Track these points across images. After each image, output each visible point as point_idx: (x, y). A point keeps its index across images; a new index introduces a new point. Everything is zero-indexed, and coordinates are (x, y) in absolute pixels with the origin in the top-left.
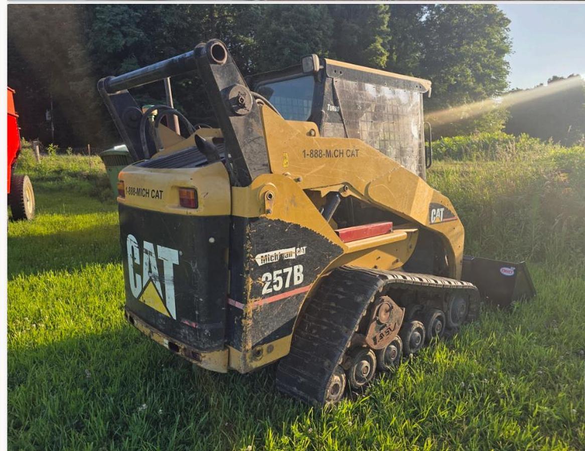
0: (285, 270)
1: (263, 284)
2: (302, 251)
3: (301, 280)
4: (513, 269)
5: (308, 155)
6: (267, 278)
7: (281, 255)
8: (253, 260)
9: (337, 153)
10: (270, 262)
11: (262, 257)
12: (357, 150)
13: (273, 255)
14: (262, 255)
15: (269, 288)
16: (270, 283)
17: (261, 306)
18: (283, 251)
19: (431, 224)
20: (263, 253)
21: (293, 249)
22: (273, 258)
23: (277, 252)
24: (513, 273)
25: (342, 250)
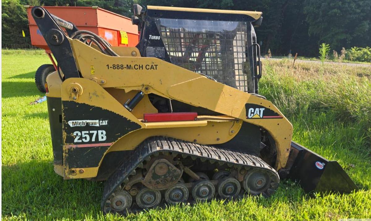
0: (91, 132)
1: (74, 137)
2: (105, 123)
3: (105, 139)
4: (323, 164)
5: (111, 67)
6: (77, 134)
7: (87, 123)
8: (66, 123)
9: (136, 67)
10: (79, 126)
11: (73, 122)
12: (156, 66)
13: (81, 123)
14: (73, 121)
15: (79, 139)
16: (79, 137)
17: (74, 148)
18: (88, 121)
19: (248, 118)
20: (73, 120)
21: (97, 121)
22: (81, 124)
23: (84, 121)
24: (323, 168)
25: (141, 127)
